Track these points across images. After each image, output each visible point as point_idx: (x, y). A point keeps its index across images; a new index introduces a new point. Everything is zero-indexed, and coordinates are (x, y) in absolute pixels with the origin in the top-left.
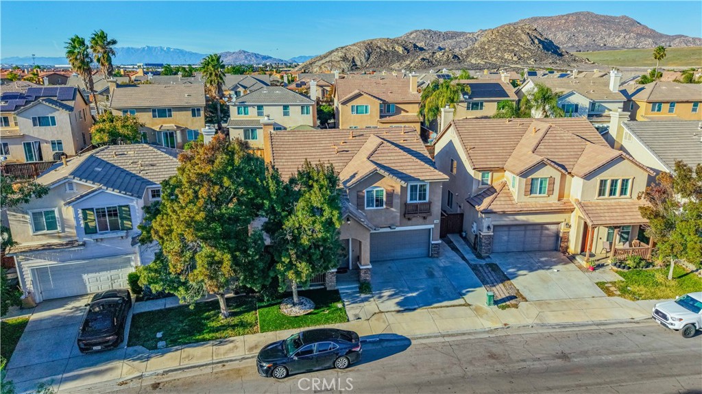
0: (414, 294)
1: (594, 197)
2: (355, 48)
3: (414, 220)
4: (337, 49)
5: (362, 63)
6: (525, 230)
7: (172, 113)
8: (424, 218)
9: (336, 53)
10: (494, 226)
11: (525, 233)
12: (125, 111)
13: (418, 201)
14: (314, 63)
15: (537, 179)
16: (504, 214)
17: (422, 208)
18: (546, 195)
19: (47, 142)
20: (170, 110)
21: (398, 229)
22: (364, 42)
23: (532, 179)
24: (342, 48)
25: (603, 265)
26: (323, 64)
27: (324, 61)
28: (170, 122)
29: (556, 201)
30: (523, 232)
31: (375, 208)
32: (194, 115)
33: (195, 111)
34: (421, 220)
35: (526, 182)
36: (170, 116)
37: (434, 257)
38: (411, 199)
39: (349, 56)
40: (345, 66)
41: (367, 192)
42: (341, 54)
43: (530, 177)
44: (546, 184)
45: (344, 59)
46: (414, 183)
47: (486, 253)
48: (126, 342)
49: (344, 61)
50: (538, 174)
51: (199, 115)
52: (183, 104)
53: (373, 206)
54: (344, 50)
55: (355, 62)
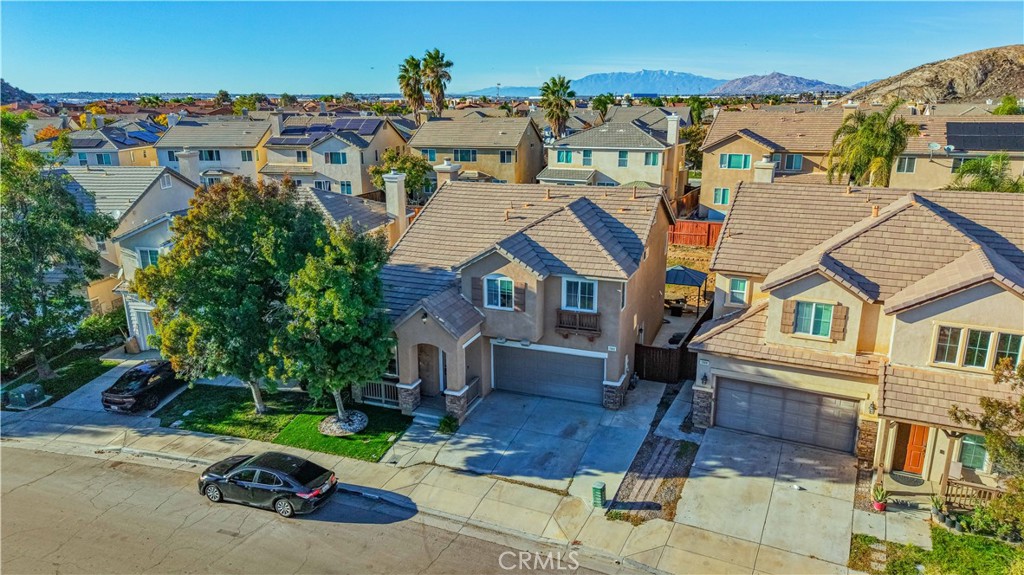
0: (506, 453)
1: (924, 359)
2: (958, 63)
3: (573, 339)
4: (922, 67)
5: (967, 90)
6: (784, 399)
7: (478, 155)
8: (591, 340)
9: (918, 74)
10: (719, 379)
11: (784, 403)
12: (425, 151)
13: (579, 309)
14: (875, 90)
15: (810, 304)
16: (732, 358)
17: (585, 321)
18: (827, 338)
19: (336, 183)
20: (474, 152)
21: (533, 347)
22: (979, 53)
23: (798, 303)
24: (933, 64)
25: (914, 507)
26: (891, 91)
27: (892, 87)
28: (473, 169)
29: (853, 355)
30: (780, 402)
31: (499, 307)
32: (503, 160)
33: (505, 155)
34: (585, 342)
35: (785, 306)
36: (474, 160)
37: (608, 408)
38: (568, 305)
39: (944, 78)
40: (932, 94)
41: (488, 280)
42: (927, 75)
43: (793, 298)
44: (828, 318)
45: (933, 82)
46: (573, 279)
47: (701, 423)
48: (153, 412)
49: (932, 86)
50: (812, 295)
51: (509, 161)
52: (492, 144)
53: (497, 305)
54: (935, 69)
55: (952, 88)
